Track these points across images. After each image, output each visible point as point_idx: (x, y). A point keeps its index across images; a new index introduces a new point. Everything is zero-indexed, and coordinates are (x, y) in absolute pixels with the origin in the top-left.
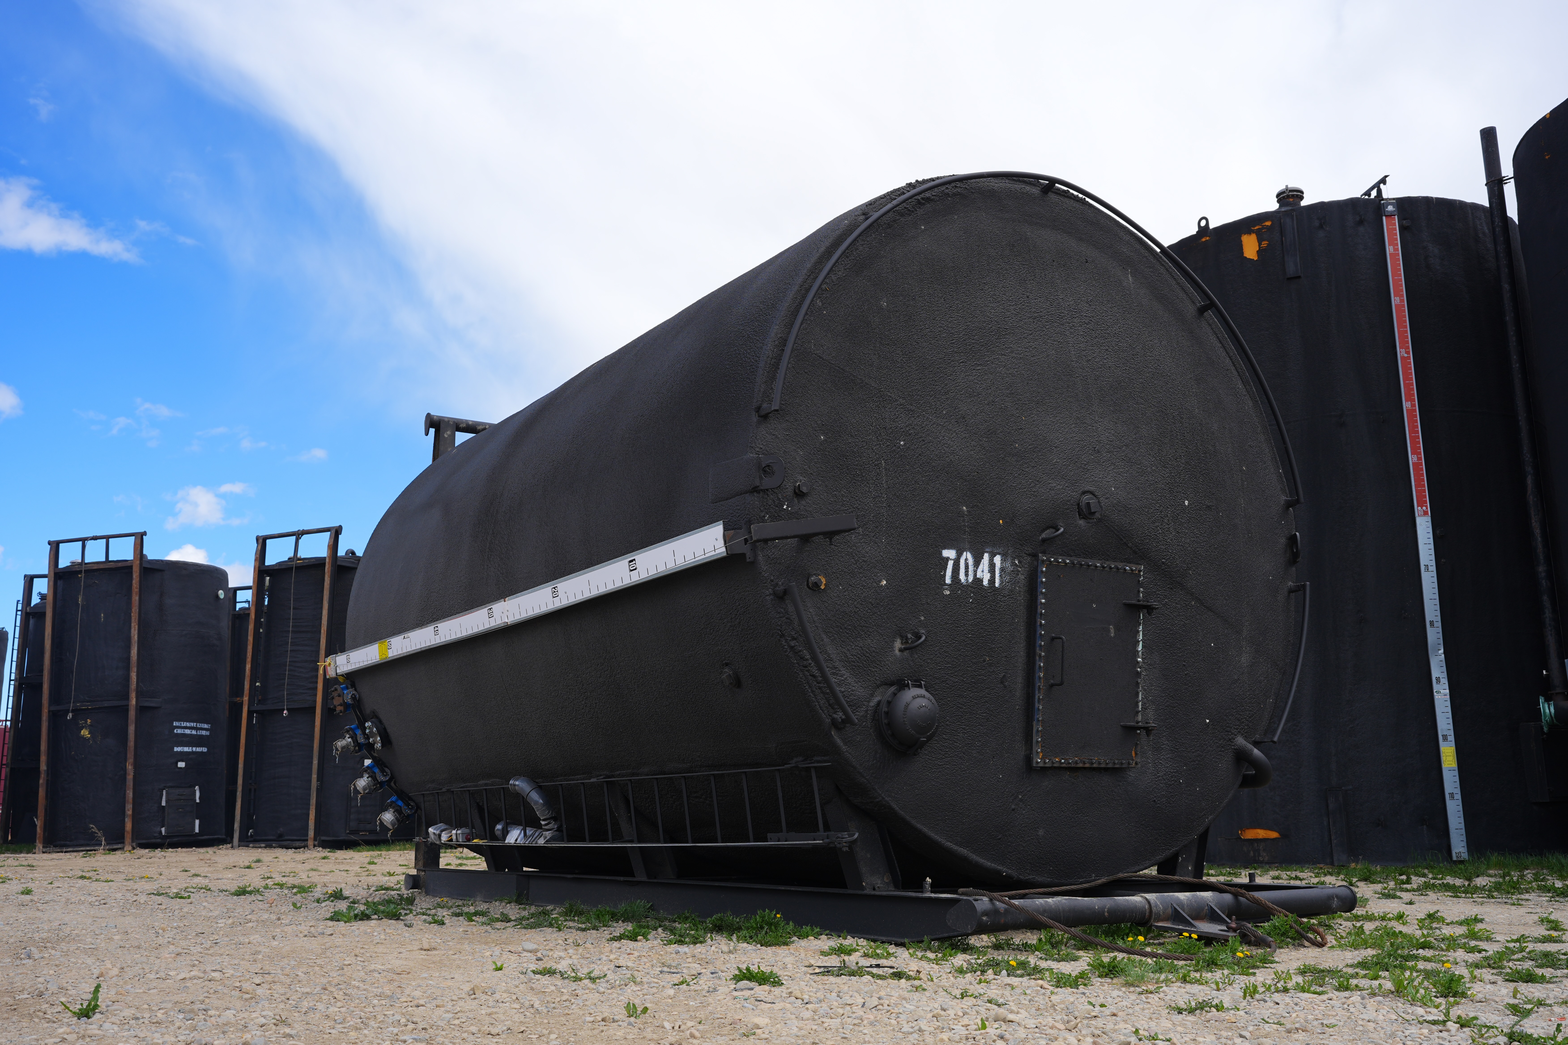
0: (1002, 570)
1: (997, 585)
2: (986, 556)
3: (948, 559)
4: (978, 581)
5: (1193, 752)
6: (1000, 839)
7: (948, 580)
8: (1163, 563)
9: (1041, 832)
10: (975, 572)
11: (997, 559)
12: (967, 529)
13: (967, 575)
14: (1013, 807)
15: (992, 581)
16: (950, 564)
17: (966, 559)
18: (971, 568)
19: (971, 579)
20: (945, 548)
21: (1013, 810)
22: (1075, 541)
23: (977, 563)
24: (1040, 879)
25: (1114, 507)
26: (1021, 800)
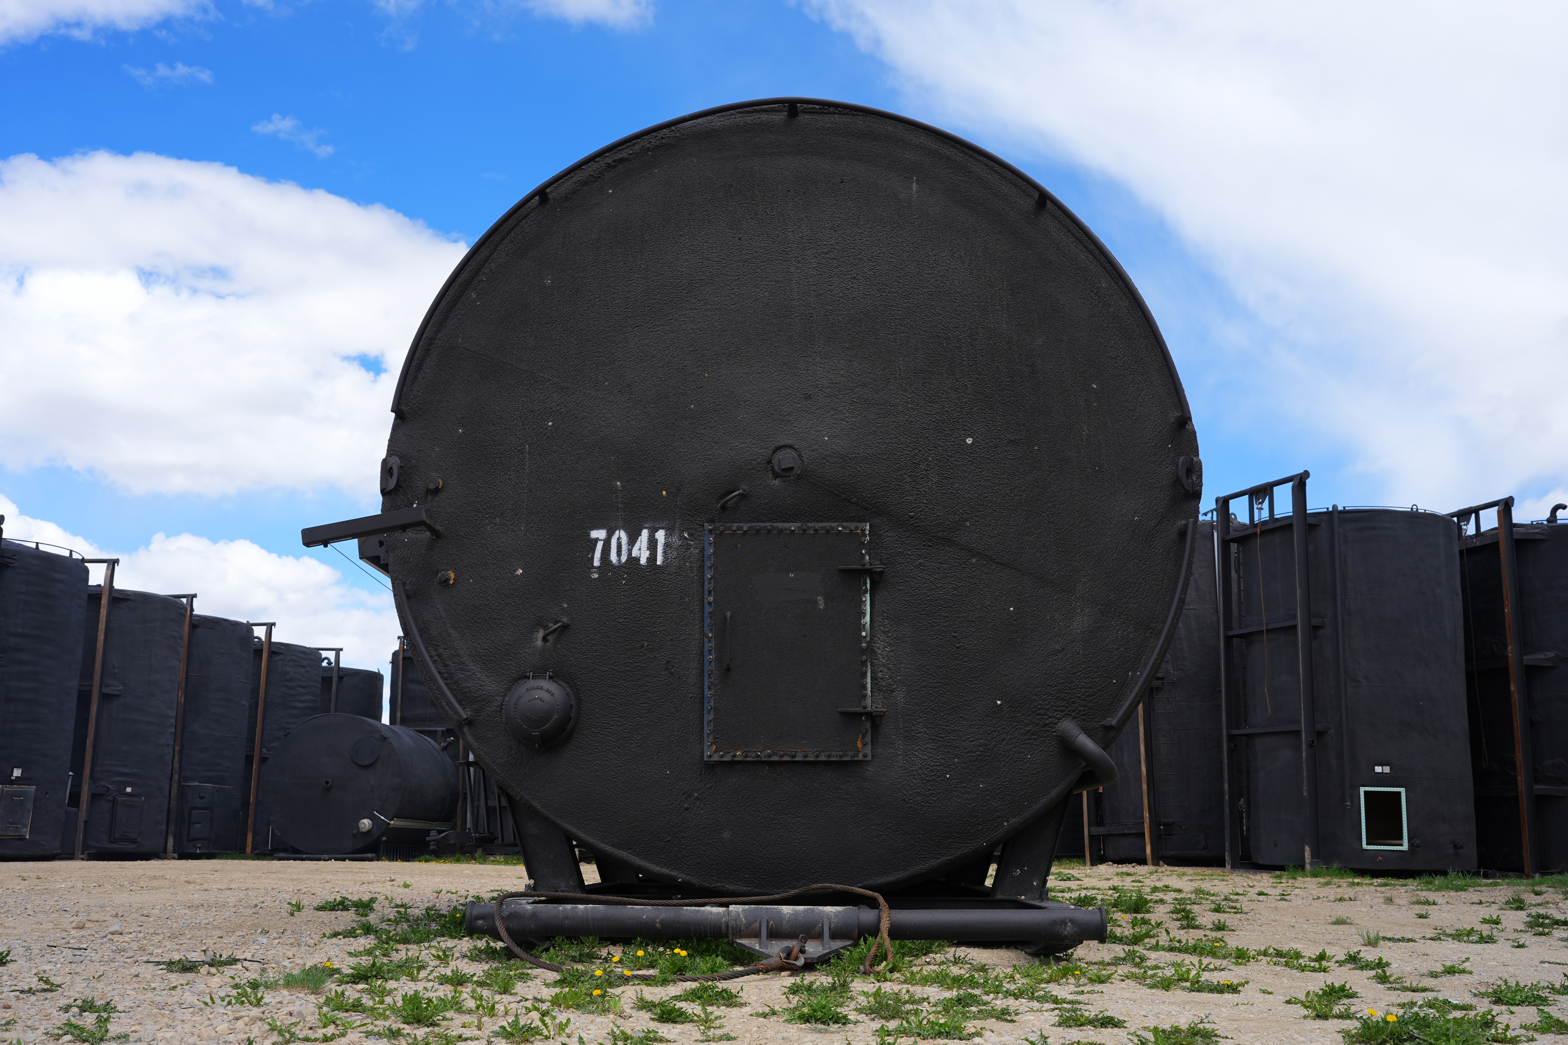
0: (667, 545)
1: (659, 563)
2: (645, 533)
3: (597, 540)
4: (633, 561)
5: (971, 741)
6: (669, 841)
7: (597, 563)
8: (912, 517)
9: (726, 835)
10: (630, 551)
11: (660, 535)
12: (620, 506)
13: (619, 553)
14: (686, 805)
15: (652, 558)
16: (600, 546)
17: (619, 538)
18: (624, 547)
19: (624, 558)
20: (593, 529)
21: (686, 809)
22: (766, 504)
23: (632, 541)
24: (731, 887)
25: (824, 459)
26: (697, 798)
